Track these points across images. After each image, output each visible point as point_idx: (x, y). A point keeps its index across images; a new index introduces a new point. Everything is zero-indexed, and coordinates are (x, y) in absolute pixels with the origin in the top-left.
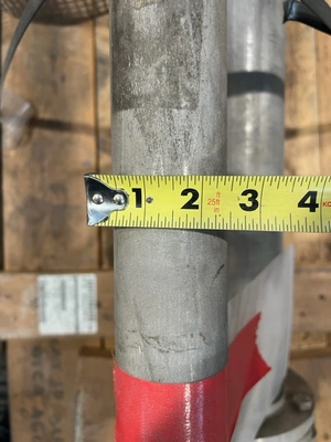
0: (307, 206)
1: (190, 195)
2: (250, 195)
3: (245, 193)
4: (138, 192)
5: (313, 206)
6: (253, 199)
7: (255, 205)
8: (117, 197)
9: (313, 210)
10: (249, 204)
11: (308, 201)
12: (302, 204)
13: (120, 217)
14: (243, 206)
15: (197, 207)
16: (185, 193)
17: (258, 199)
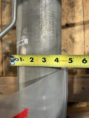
0: (56, 61)
1: (32, 59)
2: (44, 59)
3: (43, 58)
4: (21, 58)
5: (58, 61)
6: (45, 60)
7: (45, 61)
8: (16, 60)
9: (58, 62)
10: (44, 61)
11: (56, 60)
12: (55, 61)
13: (17, 64)
14: (43, 61)
15: (33, 61)
16: (30, 58)
17: (46, 60)
